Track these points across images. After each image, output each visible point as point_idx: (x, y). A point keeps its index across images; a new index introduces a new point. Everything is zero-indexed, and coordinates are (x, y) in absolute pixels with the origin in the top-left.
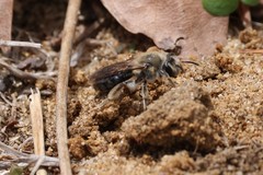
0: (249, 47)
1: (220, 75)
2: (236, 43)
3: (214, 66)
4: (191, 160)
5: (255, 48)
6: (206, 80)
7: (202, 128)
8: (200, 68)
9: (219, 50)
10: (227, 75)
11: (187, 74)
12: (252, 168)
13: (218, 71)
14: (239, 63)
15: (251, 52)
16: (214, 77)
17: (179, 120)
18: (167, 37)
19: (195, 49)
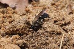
0: (34, 7)
1: (27, 14)
2: (31, 5)
3: (25, 12)
4: (20, 36)
5: (36, 7)
6: (23, 15)
7: (25, 32)
8: (21, 12)
9: (26, 7)
10: (28, 14)
11: (18, 14)
12: (36, 38)
13: (26, 13)
14: (32, 11)
15: (35, 8)
16: (25, 15)
17: (19, 29)
18: (12, 4)
19: (20, 7)
